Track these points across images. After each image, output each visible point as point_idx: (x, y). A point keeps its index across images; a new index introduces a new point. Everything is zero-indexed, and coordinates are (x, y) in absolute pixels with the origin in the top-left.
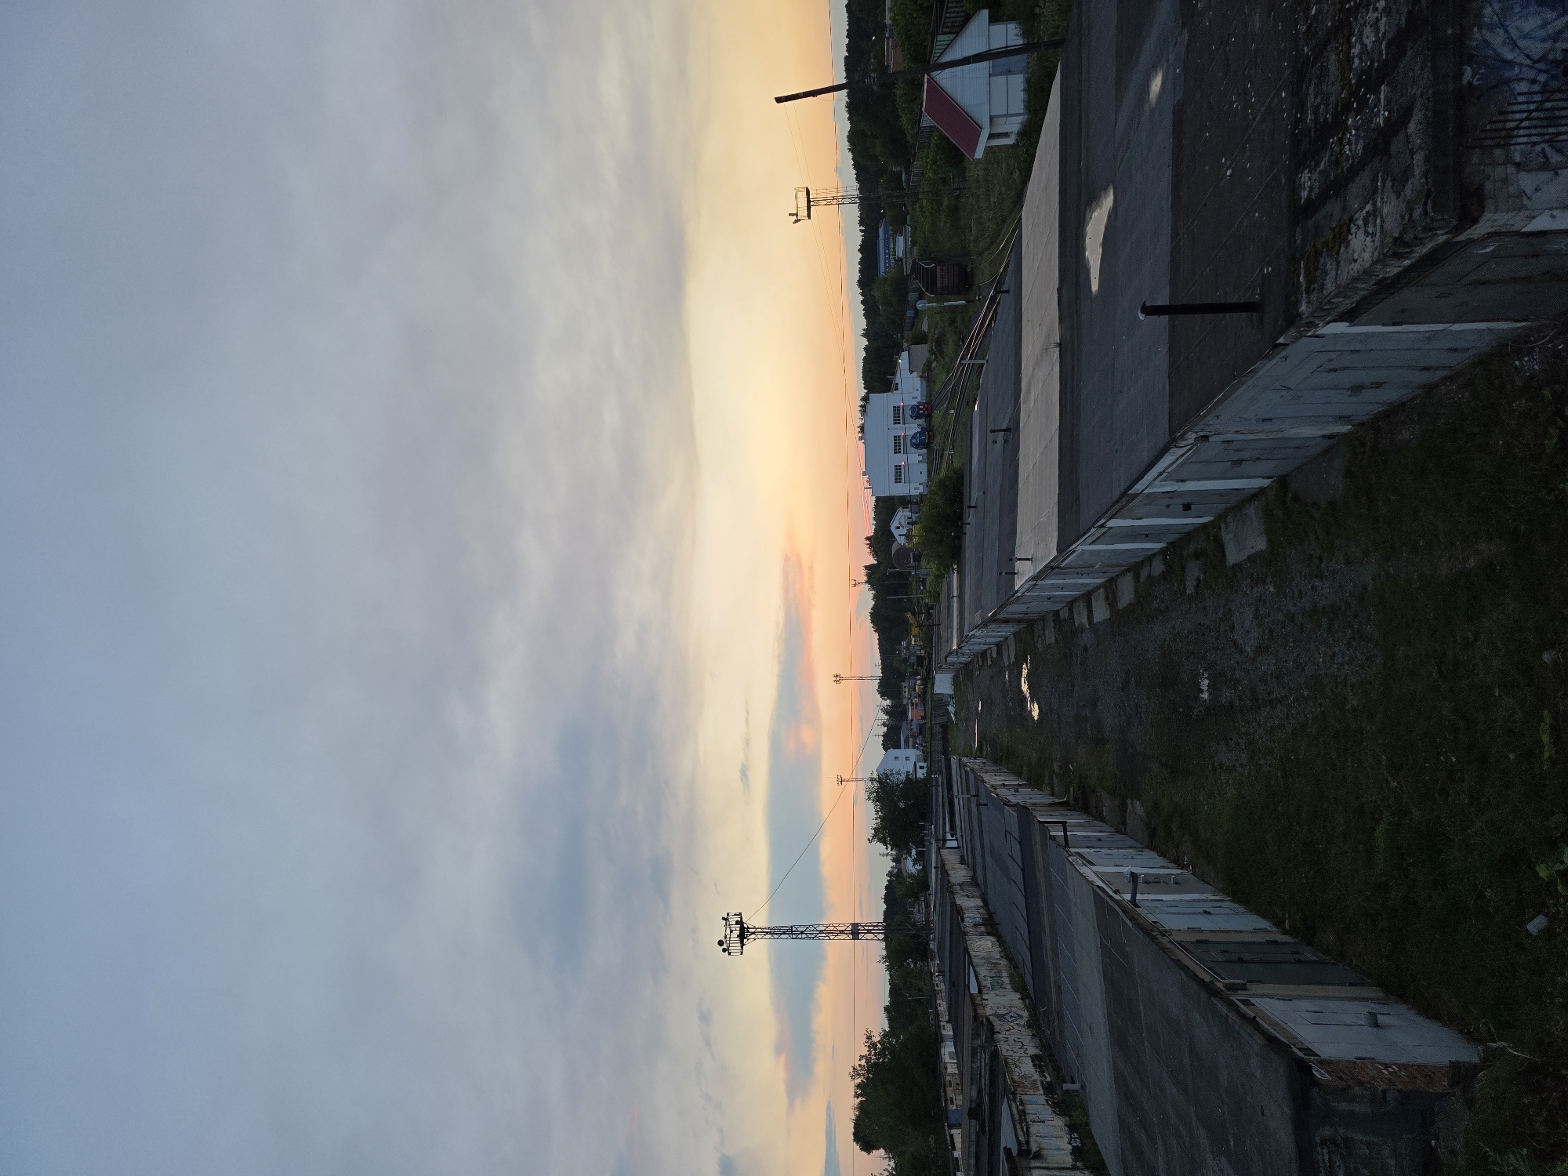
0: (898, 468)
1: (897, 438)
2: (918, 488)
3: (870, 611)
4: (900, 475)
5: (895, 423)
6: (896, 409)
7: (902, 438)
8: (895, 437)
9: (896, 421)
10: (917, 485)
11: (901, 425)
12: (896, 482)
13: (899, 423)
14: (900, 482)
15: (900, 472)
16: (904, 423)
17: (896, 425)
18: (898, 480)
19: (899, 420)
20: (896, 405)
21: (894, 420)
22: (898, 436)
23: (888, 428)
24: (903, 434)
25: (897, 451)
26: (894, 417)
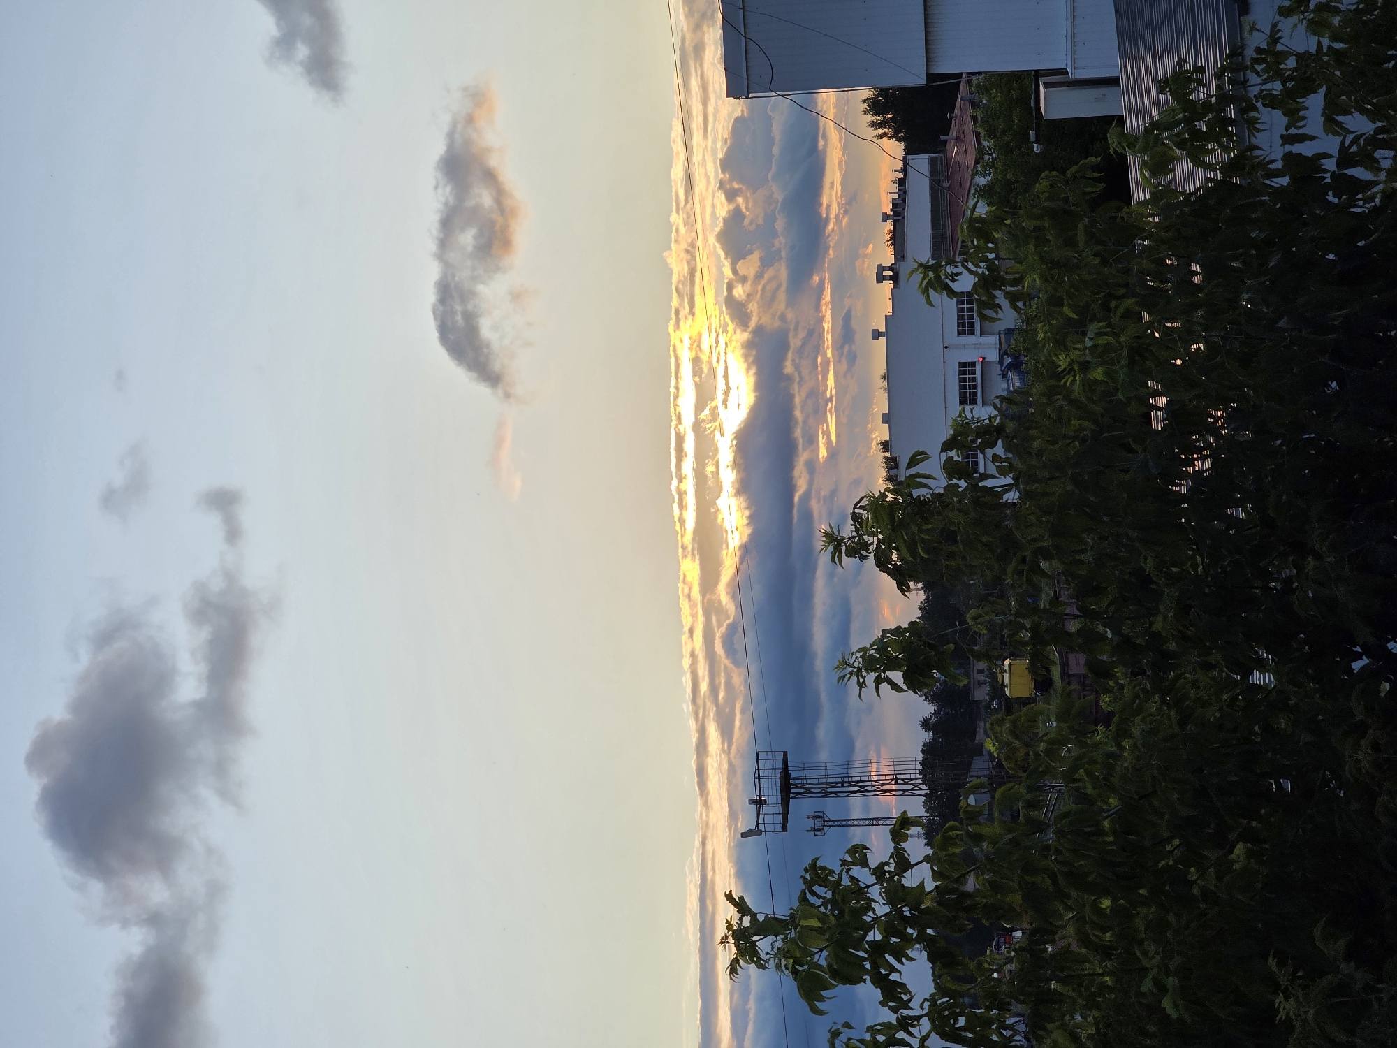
1: (966, 369)
5: (960, 333)
6: (965, 299)
7: (978, 368)
8: (962, 365)
9: (965, 329)
11: (976, 339)
13: (972, 333)
16: (981, 335)
17: (966, 339)
19: (972, 325)
21: (959, 324)
22: (969, 363)
23: (946, 347)
24: (981, 359)
25: (967, 398)
26: (959, 317)
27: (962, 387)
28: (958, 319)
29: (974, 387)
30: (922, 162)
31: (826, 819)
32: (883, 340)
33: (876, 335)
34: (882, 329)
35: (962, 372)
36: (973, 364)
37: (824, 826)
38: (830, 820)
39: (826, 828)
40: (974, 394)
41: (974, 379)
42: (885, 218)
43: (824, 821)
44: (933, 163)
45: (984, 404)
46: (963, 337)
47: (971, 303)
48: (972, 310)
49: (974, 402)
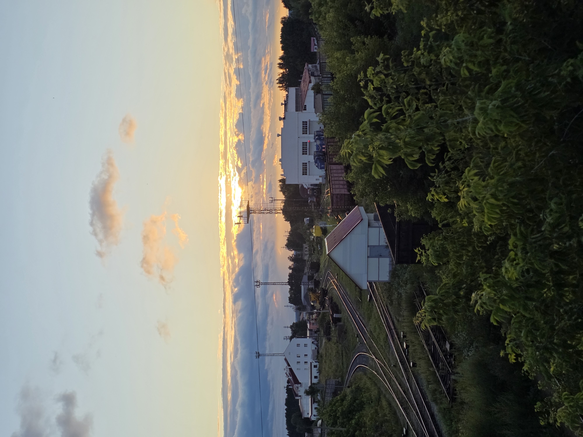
0: (305, 164)
1: (304, 144)
2: (319, 180)
4: (306, 170)
5: (304, 133)
6: (305, 123)
7: (308, 144)
8: (303, 143)
10: (318, 177)
11: (308, 135)
12: (303, 174)
13: (306, 133)
14: (306, 174)
15: (306, 168)
18: (305, 173)
19: (306, 131)
20: (305, 121)
21: (303, 131)
23: (299, 138)
24: (309, 141)
25: (304, 153)
26: (303, 129)
27: (303, 149)
29: (307, 149)
30: (293, 90)
32: (280, 137)
33: (278, 135)
34: (280, 134)
35: (303, 145)
36: (306, 143)
40: (306, 152)
41: (307, 147)
42: (282, 104)
44: (296, 89)
45: (309, 155)
46: (304, 135)
47: (306, 124)
48: (307, 127)
49: (306, 154)
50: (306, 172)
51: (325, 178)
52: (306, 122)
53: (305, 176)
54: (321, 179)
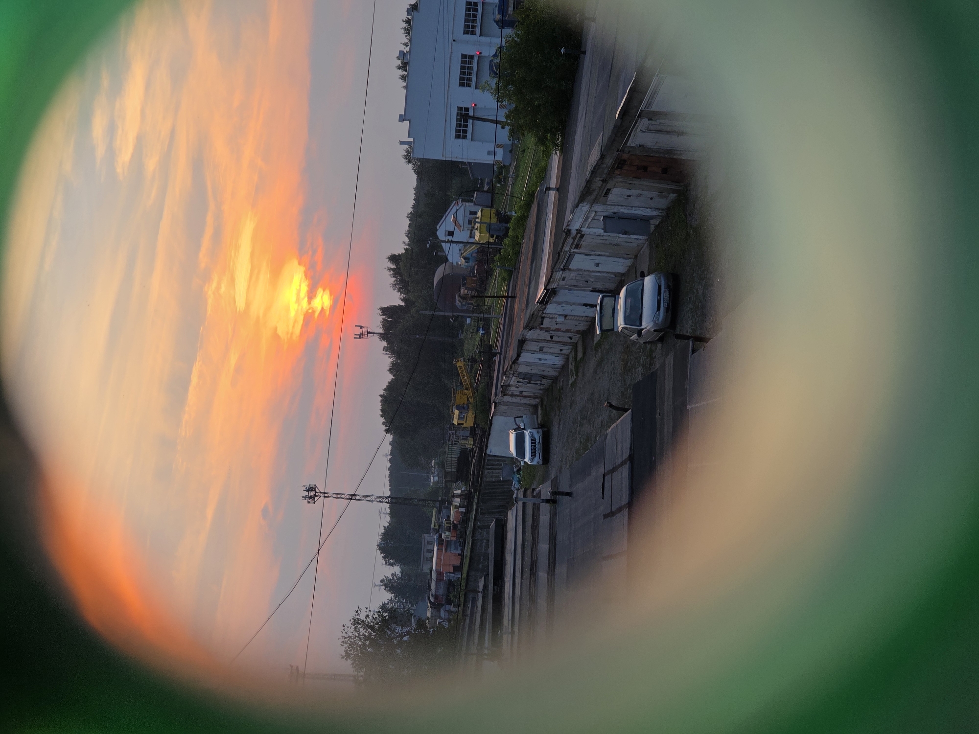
0: (463, 112)
1: (467, 59)
2: (494, 153)
3: (382, 392)
4: (465, 126)
5: (466, 32)
6: (472, 6)
7: (476, 60)
8: (464, 56)
9: (469, 30)
10: (492, 147)
11: (476, 38)
12: (457, 137)
13: (473, 33)
14: (465, 137)
15: (466, 120)
16: (481, 35)
17: (469, 37)
18: (461, 134)
19: (474, 27)
21: (465, 25)
22: (469, 55)
23: (454, 40)
24: (478, 53)
25: (464, 82)
26: (466, 20)
27: (462, 73)
28: (465, 22)
29: (470, 74)
31: (317, 491)
35: (464, 62)
36: (472, 57)
37: (315, 496)
38: (320, 493)
39: (316, 498)
40: (470, 79)
41: (471, 68)
43: (316, 492)
45: (476, 88)
46: (467, 35)
47: (476, 10)
48: (475, 16)
49: (469, 85)
50: (466, 132)
51: (511, 151)
52: (476, 4)
53: (460, 141)
54: (500, 153)
